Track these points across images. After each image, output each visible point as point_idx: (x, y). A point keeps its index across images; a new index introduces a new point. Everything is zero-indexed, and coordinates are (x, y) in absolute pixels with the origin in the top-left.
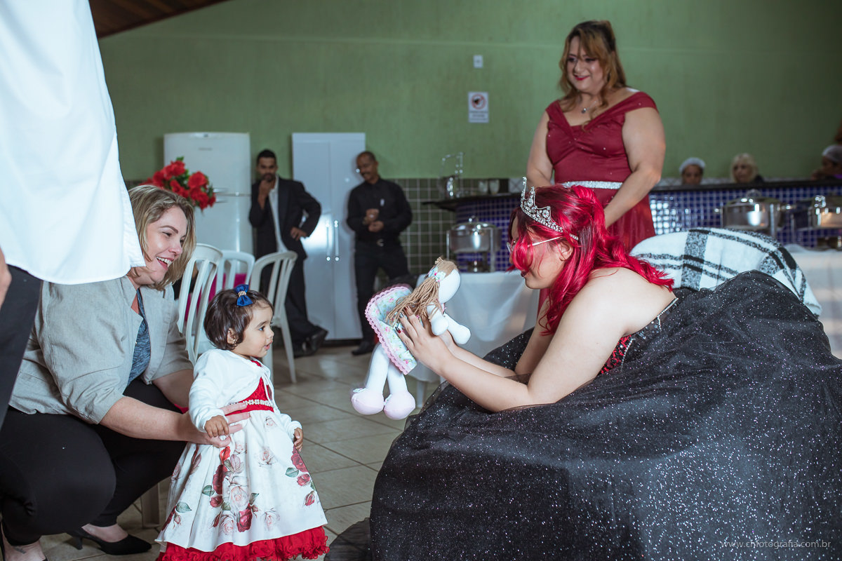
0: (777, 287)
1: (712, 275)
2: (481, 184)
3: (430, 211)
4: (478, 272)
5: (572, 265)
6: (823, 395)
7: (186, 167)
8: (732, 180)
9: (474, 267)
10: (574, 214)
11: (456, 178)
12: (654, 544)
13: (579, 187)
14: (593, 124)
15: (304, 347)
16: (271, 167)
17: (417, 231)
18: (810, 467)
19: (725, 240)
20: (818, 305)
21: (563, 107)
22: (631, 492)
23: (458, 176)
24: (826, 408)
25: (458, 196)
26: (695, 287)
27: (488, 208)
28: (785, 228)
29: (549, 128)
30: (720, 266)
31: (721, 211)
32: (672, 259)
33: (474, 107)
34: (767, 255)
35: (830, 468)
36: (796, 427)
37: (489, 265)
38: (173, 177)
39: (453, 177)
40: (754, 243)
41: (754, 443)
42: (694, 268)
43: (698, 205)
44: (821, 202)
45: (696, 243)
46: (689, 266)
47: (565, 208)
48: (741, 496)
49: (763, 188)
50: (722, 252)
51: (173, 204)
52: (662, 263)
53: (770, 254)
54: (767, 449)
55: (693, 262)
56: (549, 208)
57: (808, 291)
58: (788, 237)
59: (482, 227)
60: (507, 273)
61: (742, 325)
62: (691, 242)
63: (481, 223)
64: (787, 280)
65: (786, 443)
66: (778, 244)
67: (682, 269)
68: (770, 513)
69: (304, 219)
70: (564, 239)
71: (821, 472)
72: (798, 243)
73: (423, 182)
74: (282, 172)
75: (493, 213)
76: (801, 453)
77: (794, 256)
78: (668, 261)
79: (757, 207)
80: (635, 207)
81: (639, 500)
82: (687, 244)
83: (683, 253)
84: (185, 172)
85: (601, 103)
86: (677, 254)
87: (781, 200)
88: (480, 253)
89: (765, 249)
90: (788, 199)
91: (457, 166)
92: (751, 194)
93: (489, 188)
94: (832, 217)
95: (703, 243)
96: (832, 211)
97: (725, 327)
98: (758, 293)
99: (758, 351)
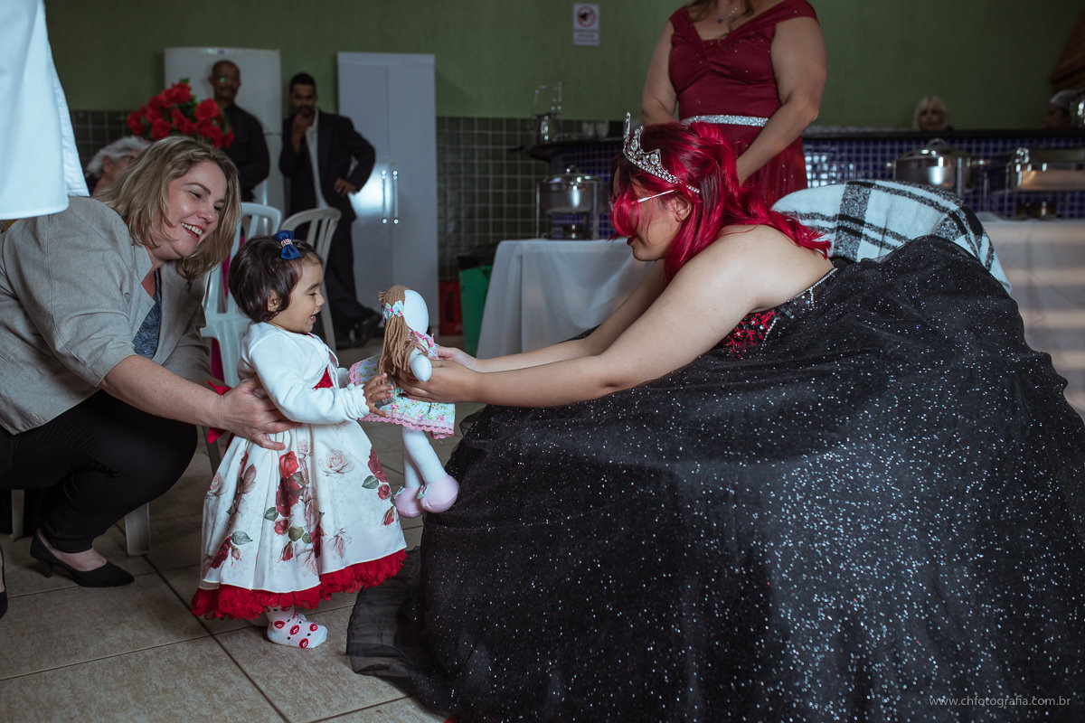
1: (874, 242)
2: (585, 126)
3: (519, 162)
4: (576, 239)
5: (690, 227)
6: (1012, 390)
7: (192, 92)
8: (915, 127)
9: (572, 232)
10: (694, 160)
11: (553, 118)
12: (784, 569)
13: (702, 124)
14: (732, 38)
15: (352, 335)
16: (309, 97)
17: (502, 187)
18: (987, 478)
19: (893, 195)
20: (1007, 282)
21: (693, 15)
22: (757, 503)
23: (556, 113)
24: (1015, 406)
25: (554, 140)
26: (851, 256)
27: (594, 157)
28: (975, 192)
29: (674, 43)
30: (885, 230)
31: (895, 166)
32: (823, 219)
33: (581, 23)
34: (946, 216)
37: (591, 233)
38: (175, 106)
39: (549, 115)
40: (930, 200)
41: (919, 447)
42: (850, 232)
43: (866, 159)
44: (1023, 157)
45: (856, 199)
46: (845, 229)
47: (684, 152)
48: (899, 513)
49: (954, 140)
50: (888, 213)
51: (205, 156)
53: (950, 215)
54: (936, 453)
55: (850, 223)
56: (658, 150)
57: (996, 264)
58: (979, 204)
59: (583, 179)
60: (610, 242)
61: (916, 302)
62: (849, 197)
63: (582, 175)
65: (960, 448)
66: (961, 202)
67: (835, 234)
68: (933, 535)
69: (352, 167)
70: (680, 192)
71: (1000, 486)
72: (991, 210)
73: (511, 123)
74: (323, 104)
75: (600, 164)
76: (978, 461)
77: (984, 223)
78: (819, 223)
79: (941, 160)
80: (785, 152)
81: (768, 514)
82: (844, 200)
83: (838, 212)
84: (192, 99)
85: (744, 10)
86: (830, 213)
87: (974, 154)
88: (579, 215)
89: (944, 208)
90: (982, 154)
91: (554, 100)
92: (935, 144)
93: (596, 132)
94: (1036, 176)
95: (865, 199)
96: (1036, 168)
97: (893, 301)
98: (937, 262)
99: (935, 332)
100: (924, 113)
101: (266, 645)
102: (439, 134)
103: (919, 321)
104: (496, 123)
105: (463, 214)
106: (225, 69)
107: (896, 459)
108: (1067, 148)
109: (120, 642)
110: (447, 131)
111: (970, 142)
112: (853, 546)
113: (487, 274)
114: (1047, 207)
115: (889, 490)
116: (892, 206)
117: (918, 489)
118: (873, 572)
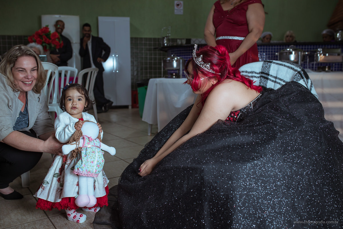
0: (303, 88)
1: (273, 81)
2: (178, 41)
3: (157, 52)
4: (175, 78)
6: (321, 137)
7: (50, 30)
8: (284, 41)
9: (173, 75)
11: (168, 38)
12: (240, 201)
16: (89, 31)
17: (152, 60)
19: (279, 66)
20: (317, 95)
23: (169, 37)
24: (321, 143)
25: (168, 45)
26: (265, 86)
27: (181, 51)
28: (305, 62)
30: (276, 77)
31: (278, 54)
32: (255, 73)
33: (177, 7)
34: (296, 73)
35: (320, 170)
36: (307, 152)
37: (180, 75)
38: (44, 34)
39: (167, 37)
40: (291, 67)
41: (288, 159)
42: (265, 78)
43: (269, 52)
44: (320, 51)
45: (266, 67)
46: (263, 77)
48: (280, 182)
49: (297, 45)
50: (277, 71)
52: (251, 75)
53: (298, 72)
54: (293, 161)
55: (264, 75)
57: (313, 89)
58: (306, 66)
59: (177, 58)
61: (287, 106)
62: (264, 66)
63: (177, 57)
64: (305, 84)
65: (302, 159)
66: (302, 68)
67: (259, 78)
68: (292, 190)
69: (103, 54)
71: (316, 172)
72: (310, 69)
73: (155, 39)
74: (93, 33)
76: (308, 163)
77: (308, 74)
78: (254, 75)
79: (293, 52)
81: (234, 182)
82: (263, 67)
83: (261, 71)
84: (49, 32)
86: (258, 71)
87: (304, 50)
88: (176, 70)
89: (296, 70)
90: (306, 50)
91: (168, 32)
92: (292, 47)
93: (181, 42)
94: (324, 58)
95: (269, 67)
96: (325, 55)
97: (279, 106)
98: (295, 92)
99: (294, 117)
100: (287, 36)
101: (66, 221)
102: (132, 43)
103: (288, 113)
104: (150, 39)
105: (139, 69)
106: (60, 23)
107: (280, 163)
108: (334, 48)
109: (16, 220)
110: (134, 42)
111: (302, 46)
112: (264, 194)
113: (146, 89)
114: (328, 68)
115: (277, 174)
116: (278, 69)
117: (287, 174)
118: (271, 203)
